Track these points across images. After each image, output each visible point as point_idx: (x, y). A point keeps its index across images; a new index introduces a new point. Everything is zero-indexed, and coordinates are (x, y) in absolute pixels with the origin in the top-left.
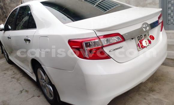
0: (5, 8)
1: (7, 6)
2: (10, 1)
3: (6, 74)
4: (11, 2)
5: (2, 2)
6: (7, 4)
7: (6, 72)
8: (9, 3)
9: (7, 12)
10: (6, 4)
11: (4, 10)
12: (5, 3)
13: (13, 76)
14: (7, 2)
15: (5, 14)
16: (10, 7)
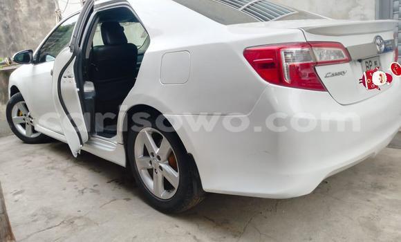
0: (15, 30)
1: (20, 25)
2: (27, 15)
3: (30, 161)
4: (29, 17)
5: (8, 17)
6: (21, 21)
7: (30, 158)
8: (26, 19)
9: (18, 39)
10: (18, 19)
11: (12, 34)
12: (16, 19)
13: (51, 165)
14: (20, 16)
15: (12, 43)
16: (26, 27)
